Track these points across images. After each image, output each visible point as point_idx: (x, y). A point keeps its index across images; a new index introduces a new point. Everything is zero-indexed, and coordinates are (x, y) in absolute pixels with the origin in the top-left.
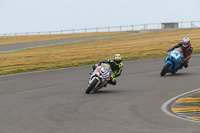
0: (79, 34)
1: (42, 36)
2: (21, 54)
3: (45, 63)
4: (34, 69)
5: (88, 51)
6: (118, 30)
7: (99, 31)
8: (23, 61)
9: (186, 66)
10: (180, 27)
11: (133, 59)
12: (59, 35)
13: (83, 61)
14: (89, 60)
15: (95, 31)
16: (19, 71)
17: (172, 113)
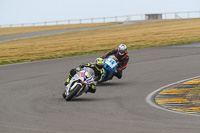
0: (62, 26)
1: (26, 28)
2: (5, 46)
3: (28, 55)
4: (18, 61)
5: (72, 43)
6: (102, 21)
7: (83, 22)
8: (7, 52)
10: (164, 18)
12: (43, 27)
13: (67, 53)
14: (72, 52)
15: (78, 22)
16: (4, 63)
17: (157, 104)
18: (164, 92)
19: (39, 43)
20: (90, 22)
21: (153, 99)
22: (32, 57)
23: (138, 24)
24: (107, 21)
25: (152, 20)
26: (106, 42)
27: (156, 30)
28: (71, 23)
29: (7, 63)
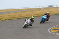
0: (23, 9)
1: (13, 10)
5: (26, 14)
6: (35, 8)
7: (29, 8)
9: (48, 21)
11: (39, 16)
12: (18, 9)
13: (25, 17)
14: (26, 17)
15: (28, 8)
17: (51, 32)
18: (53, 28)
19: (16, 14)
20: (31, 8)
21: (50, 31)
22: (14, 18)
23: (46, 8)
24: (37, 8)
25: (50, 7)
26: (36, 14)
27: (51, 10)
28: (26, 8)
29: (7, 20)
